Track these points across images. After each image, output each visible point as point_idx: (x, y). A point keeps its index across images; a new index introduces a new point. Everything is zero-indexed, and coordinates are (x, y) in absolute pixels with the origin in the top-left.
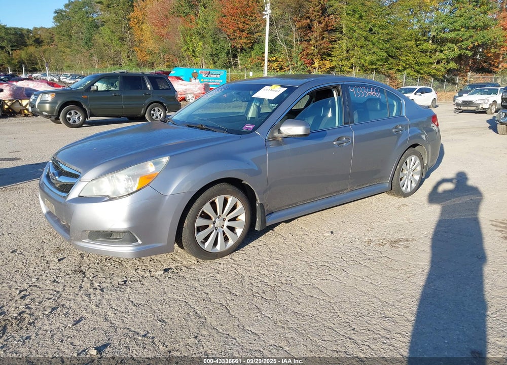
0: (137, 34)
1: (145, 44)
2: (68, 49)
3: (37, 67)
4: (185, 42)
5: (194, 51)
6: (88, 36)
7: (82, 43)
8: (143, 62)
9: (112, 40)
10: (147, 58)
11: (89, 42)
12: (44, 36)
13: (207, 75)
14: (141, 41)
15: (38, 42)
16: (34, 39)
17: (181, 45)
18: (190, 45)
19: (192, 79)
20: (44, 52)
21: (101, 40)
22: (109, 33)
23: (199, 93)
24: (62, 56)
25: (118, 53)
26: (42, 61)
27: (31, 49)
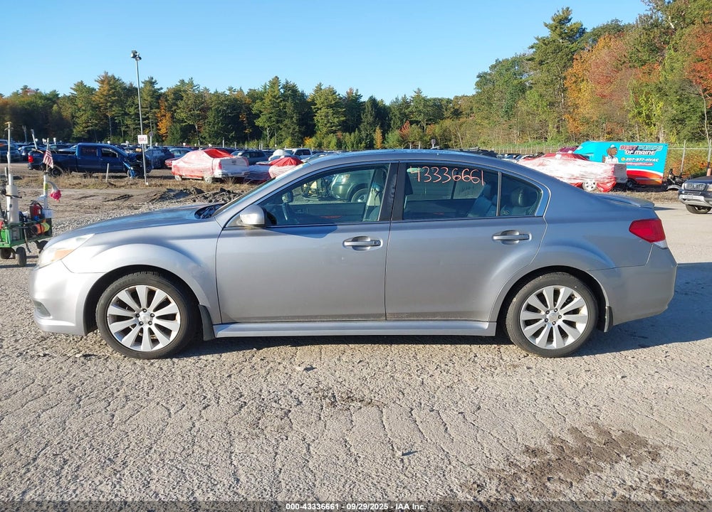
0: (572, 96)
1: (581, 110)
2: (486, 121)
3: (450, 144)
4: (637, 103)
5: (648, 117)
6: (511, 102)
7: (501, 113)
8: (575, 134)
9: (538, 107)
10: (581, 128)
11: (510, 112)
12: (464, 106)
13: (632, 152)
14: (576, 106)
15: (457, 114)
16: (452, 110)
17: (628, 108)
18: (644, 108)
19: (607, 158)
20: (461, 125)
21: (524, 108)
22: (537, 97)
23: (604, 178)
24: (479, 129)
25: (544, 124)
26: (456, 136)
27: (447, 123)
